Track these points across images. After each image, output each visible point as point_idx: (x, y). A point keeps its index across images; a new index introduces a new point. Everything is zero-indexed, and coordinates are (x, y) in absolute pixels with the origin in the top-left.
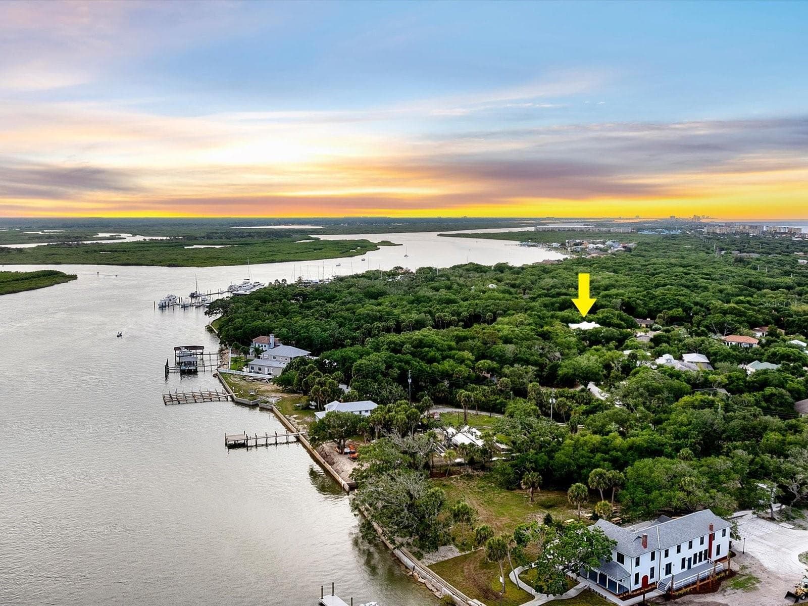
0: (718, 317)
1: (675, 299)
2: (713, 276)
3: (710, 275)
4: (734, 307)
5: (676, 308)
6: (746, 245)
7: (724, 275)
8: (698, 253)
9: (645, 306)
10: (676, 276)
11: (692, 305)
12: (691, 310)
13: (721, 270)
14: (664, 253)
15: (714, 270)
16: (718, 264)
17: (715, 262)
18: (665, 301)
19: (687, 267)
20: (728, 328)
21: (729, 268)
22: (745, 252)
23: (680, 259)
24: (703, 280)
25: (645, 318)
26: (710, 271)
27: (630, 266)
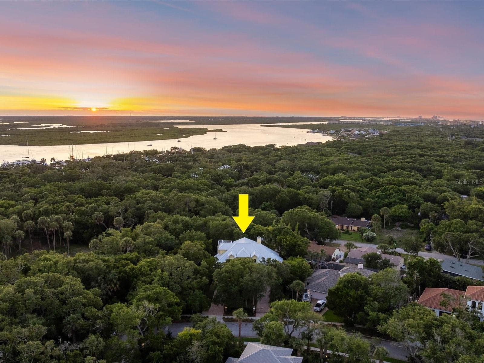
0: (456, 224)
1: (400, 191)
2: (447, 159)
3: (444, 157)
4: (480, 209)
5: (400, 203)
6: (471, 132)
7: (457, 157)
8: (434, 137)
9: (362, 199)
10: (412, 157)
11: (422, 201)
12: (419, 208)
13: (455, 152)
14: (408, 137)
15: (448, 152)
16: (451, 146)
17: (448, 145)
18: (388, 193)
19: (422, 149)
20: (472, 249)
21: (462, 150)
22: (471, 137)
23: (420, 142)
24: (437, 163)
25: (358, 217)
26: (443, 153)
27: (374, 148)
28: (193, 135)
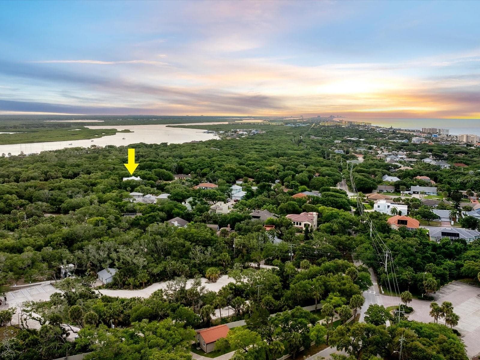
28: (104, 135)
